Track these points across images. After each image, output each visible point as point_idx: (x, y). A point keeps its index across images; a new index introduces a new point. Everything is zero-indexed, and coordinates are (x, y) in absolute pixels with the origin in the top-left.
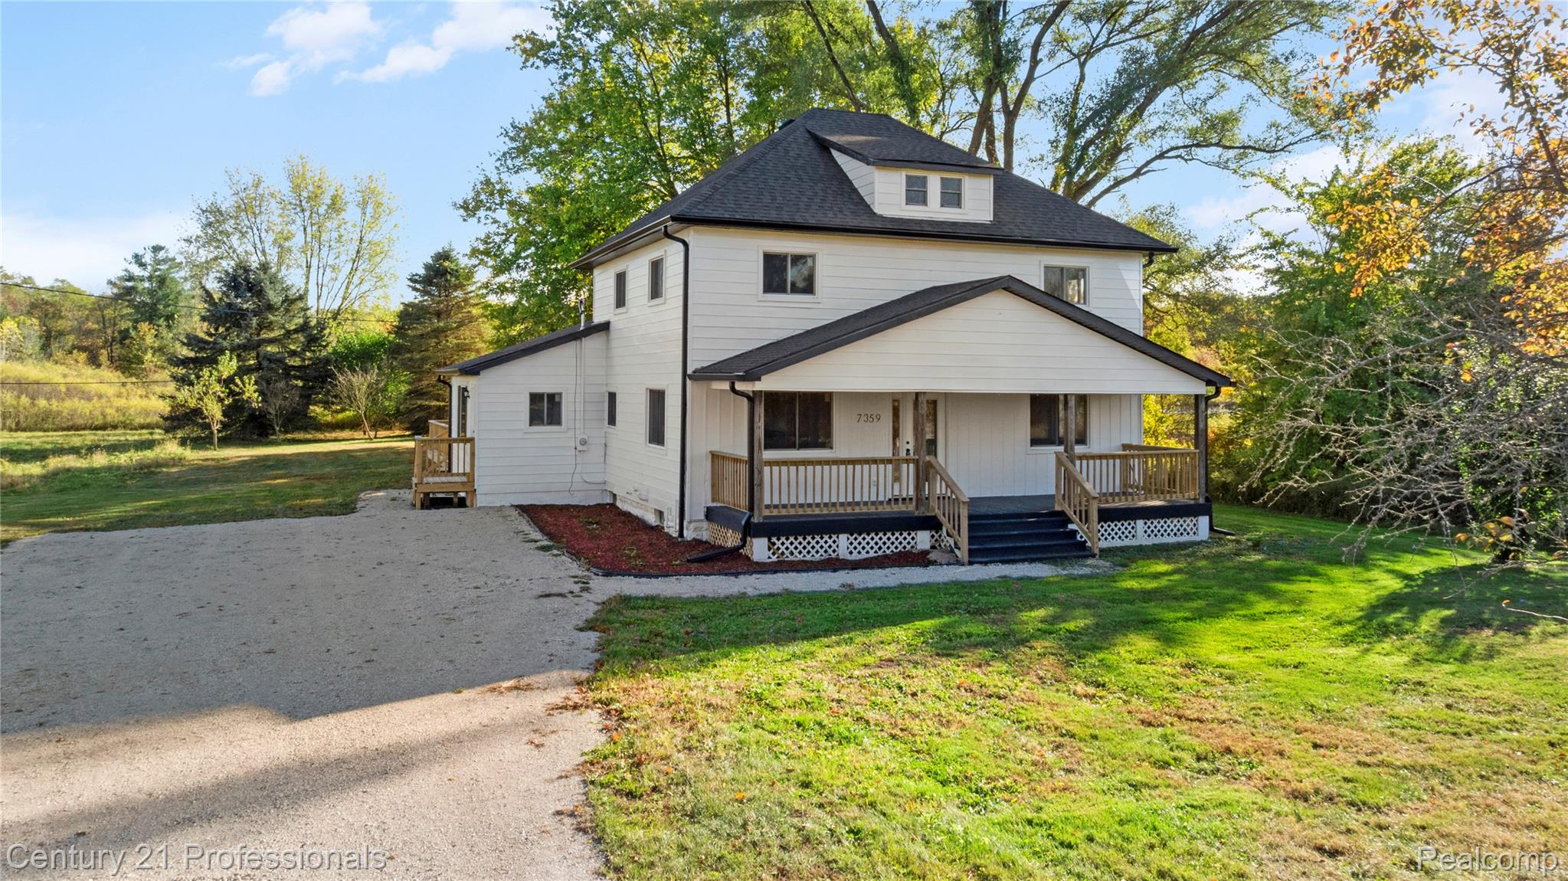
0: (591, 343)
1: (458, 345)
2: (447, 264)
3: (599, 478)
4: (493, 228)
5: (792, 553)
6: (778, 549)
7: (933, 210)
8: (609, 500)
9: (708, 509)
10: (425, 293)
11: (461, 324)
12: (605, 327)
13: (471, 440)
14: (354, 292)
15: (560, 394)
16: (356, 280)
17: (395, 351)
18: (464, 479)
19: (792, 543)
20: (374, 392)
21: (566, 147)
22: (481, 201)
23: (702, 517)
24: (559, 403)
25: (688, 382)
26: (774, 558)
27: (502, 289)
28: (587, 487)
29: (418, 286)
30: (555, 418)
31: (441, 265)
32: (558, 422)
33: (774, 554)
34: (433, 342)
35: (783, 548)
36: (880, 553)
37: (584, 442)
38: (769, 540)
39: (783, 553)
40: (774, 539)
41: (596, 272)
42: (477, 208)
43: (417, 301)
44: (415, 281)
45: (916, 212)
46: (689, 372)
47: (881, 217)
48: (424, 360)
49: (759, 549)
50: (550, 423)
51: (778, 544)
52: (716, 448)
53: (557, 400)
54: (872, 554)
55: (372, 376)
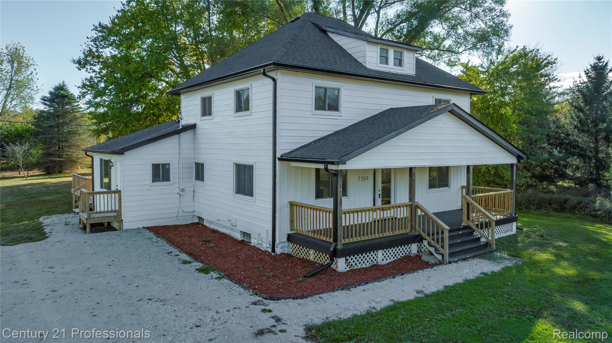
0: (186, 136)
1: (69, 131)
2: (62, 92)
3: (191, 209)
4: (93, 75)
5: (356, 264)
6: (350, 262)
7: (391, 68)
8: (196, 221)
9: (289, 235)
10: (49, 106)
11: (71, 121)
12: (193, 127)
13: (118, 192)
14: (9, 105)
15: (169, 164)
16: (9, 100)
17: (36, 134)
18: (114, 214)
19: (356, 258)
20: (26, 154)
21: (128, 37)
22: (88, 61)
23: (286, 240)
24: (169, 169)
25: (277, 161)
26: (348, 269)
27: (98, 105)
28: (186, 214)
29: (47, 103)
30: (166, 178)
31: (59, 92)
32: (168, 180)
33: (347, 266)
34: (56, 130)
35: (352, 262)
36: (396, 258)
37: (183, 190)
38: (346, 258)
39: (352, 265)
40: (348, 258)
41: (182, 97)
42: (85, 64)
43: (46, 110)
44: (45, 100)
45: (383, 68)
46: (278, 155)
47: (369, 69)
48: (52, 139)
49: (341, 265)
50: (164, 180)
51: (350, 259)
52: (292, 199)
53: (167, 167)
54: (392, 260)
55: (26, 147)
